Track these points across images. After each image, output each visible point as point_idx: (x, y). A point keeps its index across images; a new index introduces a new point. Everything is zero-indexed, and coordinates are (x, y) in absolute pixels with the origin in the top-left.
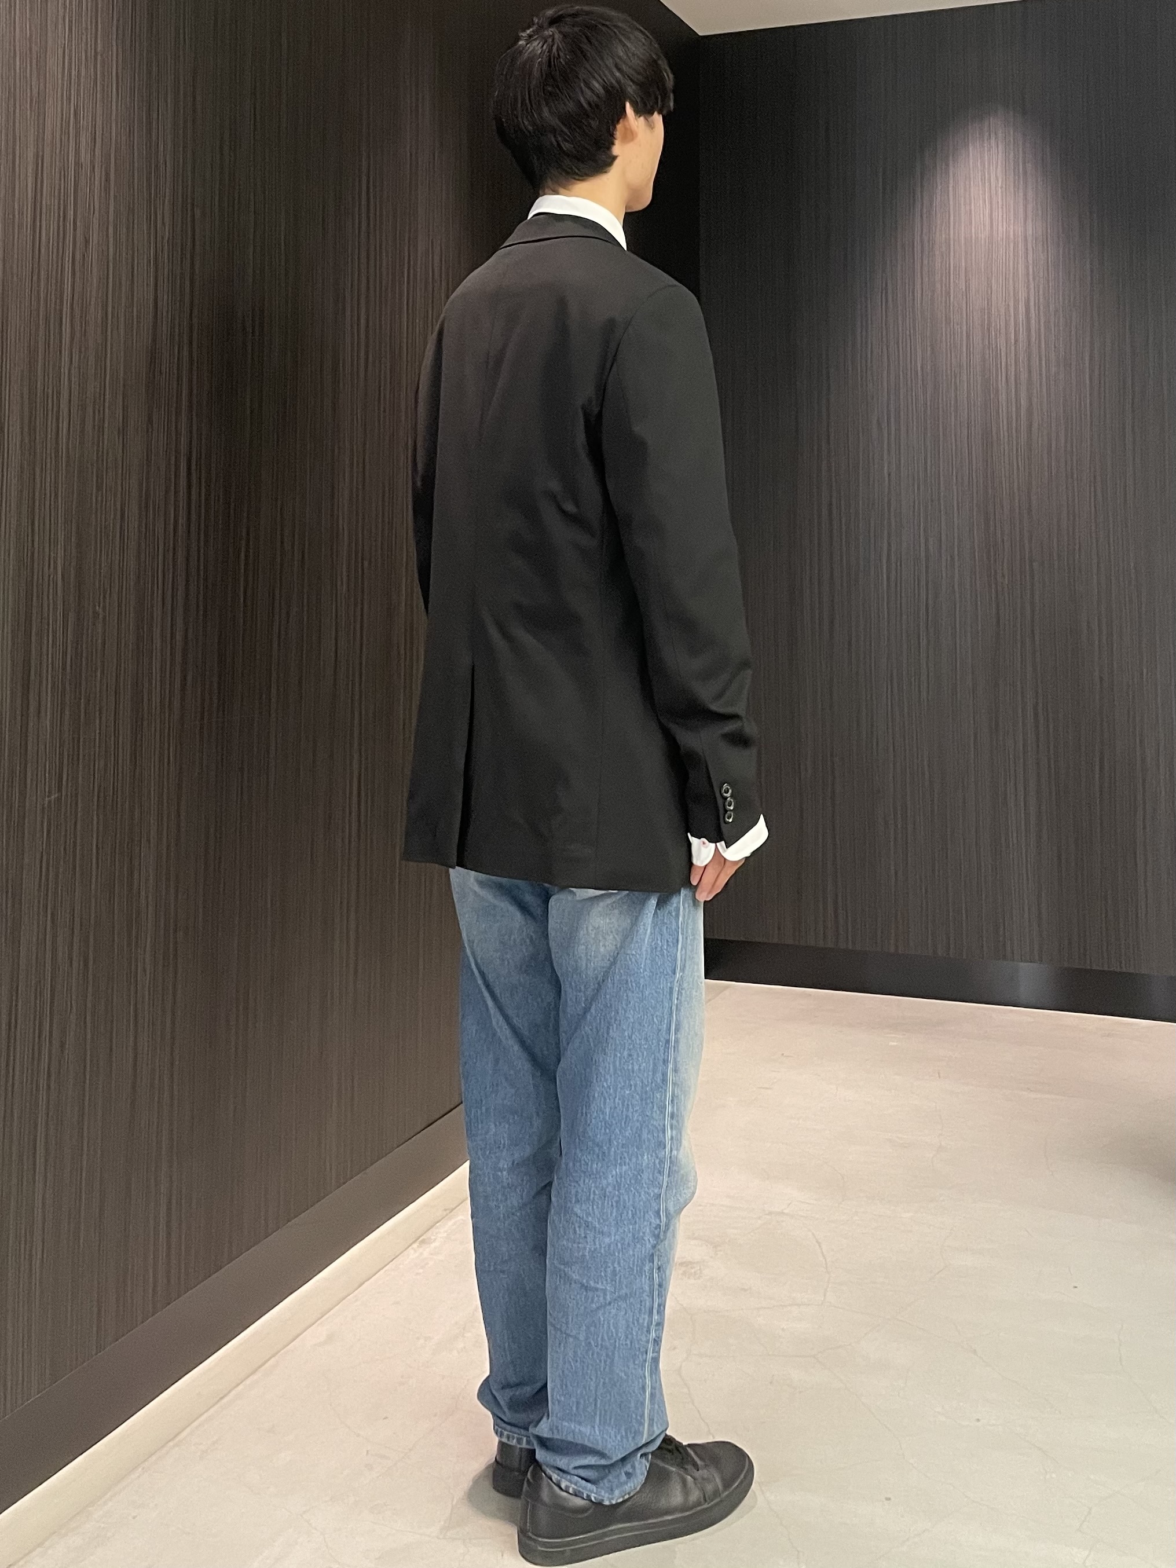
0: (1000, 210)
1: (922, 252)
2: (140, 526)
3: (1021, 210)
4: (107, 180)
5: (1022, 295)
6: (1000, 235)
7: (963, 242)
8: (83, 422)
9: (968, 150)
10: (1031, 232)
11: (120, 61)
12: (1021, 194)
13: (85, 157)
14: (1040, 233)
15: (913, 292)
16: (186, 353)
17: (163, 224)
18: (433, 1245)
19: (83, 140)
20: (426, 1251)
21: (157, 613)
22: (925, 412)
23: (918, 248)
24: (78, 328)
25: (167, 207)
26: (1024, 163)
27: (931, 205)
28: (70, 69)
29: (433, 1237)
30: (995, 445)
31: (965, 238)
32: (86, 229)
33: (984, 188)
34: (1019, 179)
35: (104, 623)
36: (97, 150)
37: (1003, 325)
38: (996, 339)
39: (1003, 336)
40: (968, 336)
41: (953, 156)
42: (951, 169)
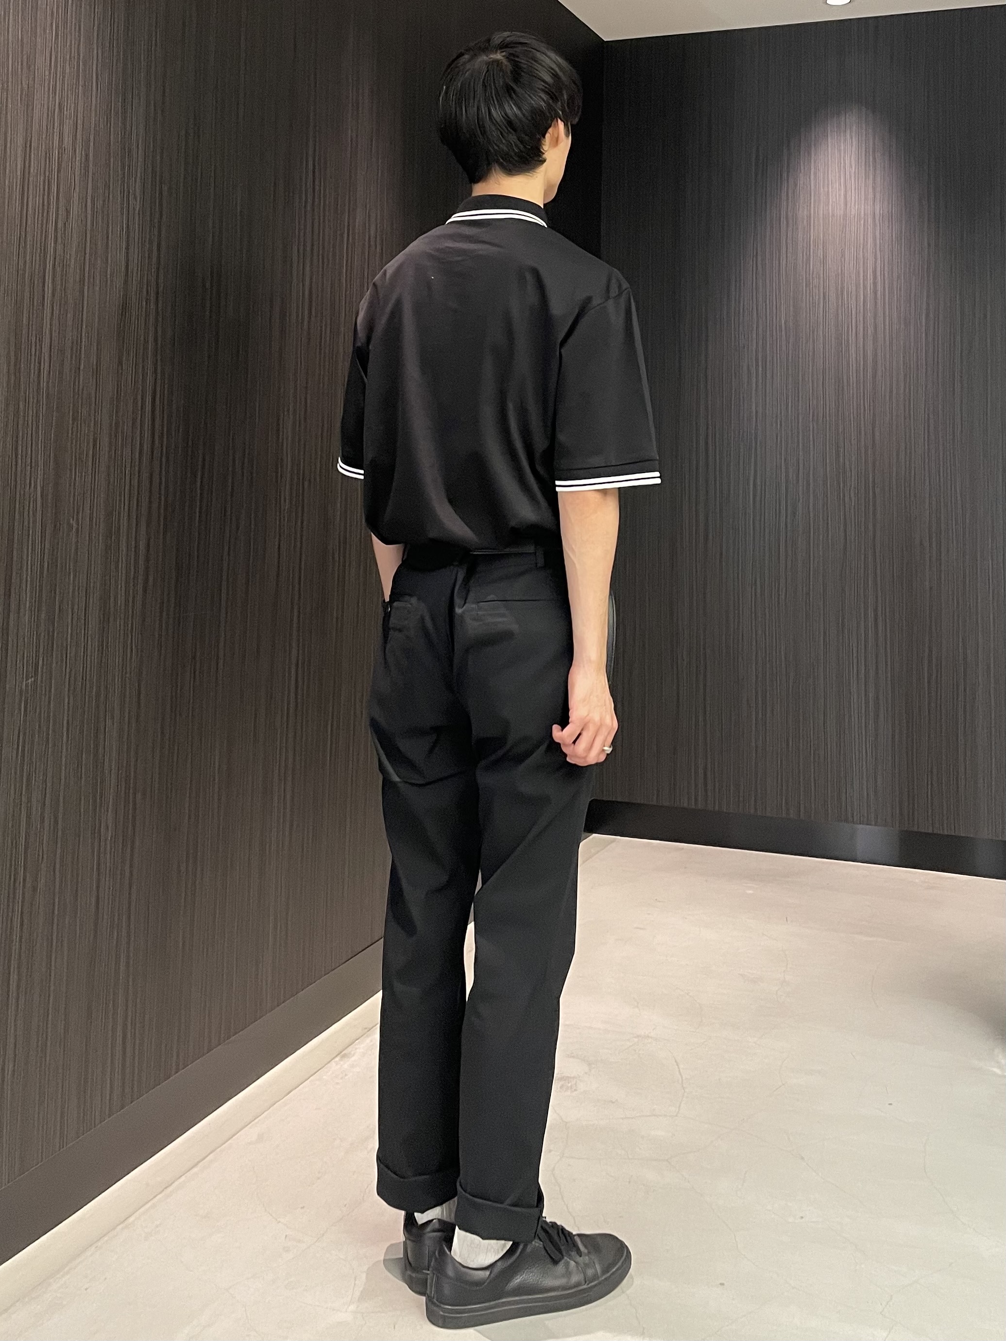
0: (853, 192)
1: (787, 225)
2: (110, 452)
3: (871, 193)
4: (87, 160)
5: (870, 264)
6: (853, 211)
7: (821, 218)
8: (62, 364)
9: (827, 140)
11: (100, 61)
13: (67, 141)
14: (886, 210)
19: (66, 128)
20: (346, 1064)
21: (124, 525)
23: (783, 222)
24: (58, 285)
29: (352, 1052)
31: (823, 215)
32: (68, 202)
33: (840, 172)
34: (869, 166)
35: (77, 536)
36: (79, 136)
37: (854, 288)
38: (848, 300)
39: (854, 298)
40: (824, 297)
41: (815, 145)
42: (813, 156)
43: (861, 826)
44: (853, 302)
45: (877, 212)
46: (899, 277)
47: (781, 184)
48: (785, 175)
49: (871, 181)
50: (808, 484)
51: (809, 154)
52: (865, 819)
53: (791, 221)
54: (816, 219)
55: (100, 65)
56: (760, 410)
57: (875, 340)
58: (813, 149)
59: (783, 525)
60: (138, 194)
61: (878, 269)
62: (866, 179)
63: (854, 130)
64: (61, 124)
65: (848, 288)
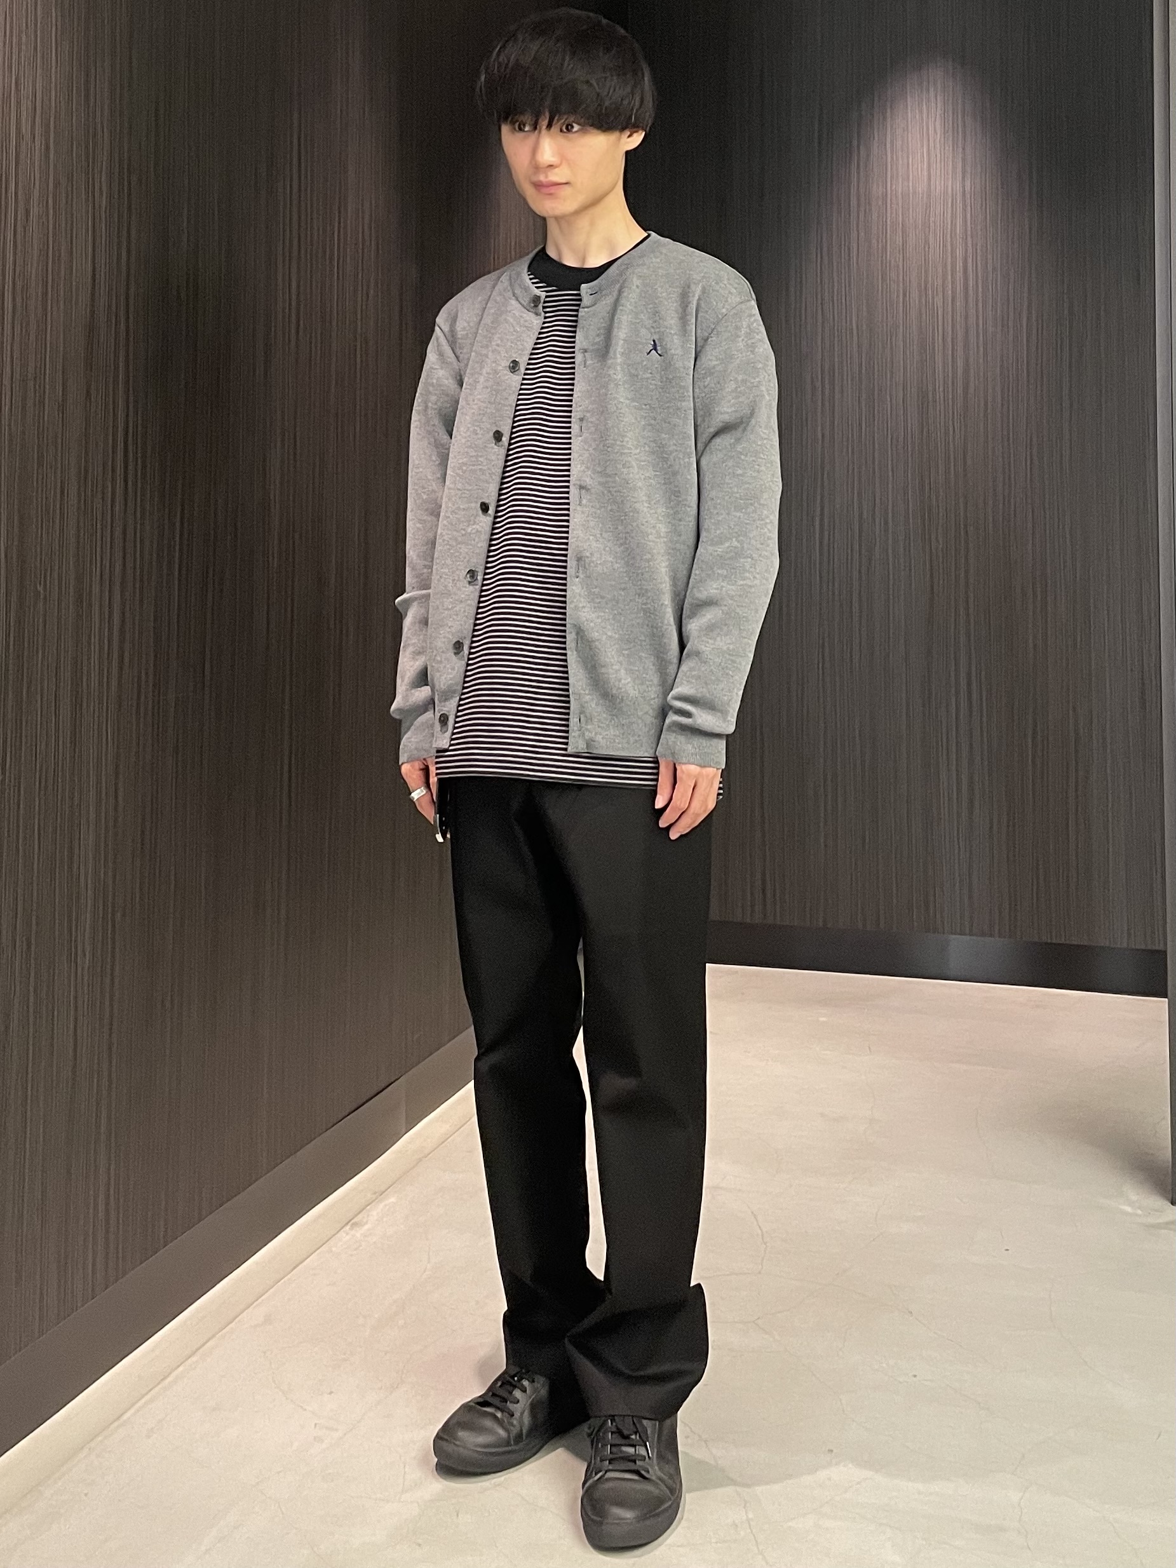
0: (938, 164)
1: (859, 205)
2: (79, 501)
3: (960, 165)
4: (47, 148)
5: (959, 253)
6: (938, 188)
7: (900, 196)
8: (24, 399)
9: (906, 101)
10: (969, 188)
11: (59, 27)
12: (960, 145)
13: (26, 129)
14: (978, 187)
15: (849, 249)
16: (123, 326)
17: (101, 194)
18: (366, 1227)
19: (23, 108)
20: (358, 1233)
21: (96, 589)
22: (860, 372)
23: (854, 202)
24: (19, 304)
25: (103, 179)
26: (963, 117)
27: (868, 156)
28: (11, 36)
29: (365, 1220)
30: (931, 407)
31: (902, 194)
32: (27, 201)
33: (922, 141)
34: (958, 132)
35: (45, 603)
36: (38, 119)
37: (940, 282)
38: (933, 298)
39: (941, 295)
40: (905, 295)
41: (891, 107)
42: (889, 120)
43: (954, 936)
44: (939, 301)
45: (968, 188)
46: (994, 269)
47: (850, 153)
48: (855, 143)
49: (960, 150)
50: (886, 523)
51: (885, 118)
52: (958, 930)
53: (862, 199)
54: (894, 198)
55: (59, 33)
56: (827, 433)
57: (966, 346)
58: (889, 110)
59: (855, 574)
60: (104, 189)
61: (970, 261)
62: (953, 150)
63: (939, 88)
64: (19, 103)
65: (933, 284)
